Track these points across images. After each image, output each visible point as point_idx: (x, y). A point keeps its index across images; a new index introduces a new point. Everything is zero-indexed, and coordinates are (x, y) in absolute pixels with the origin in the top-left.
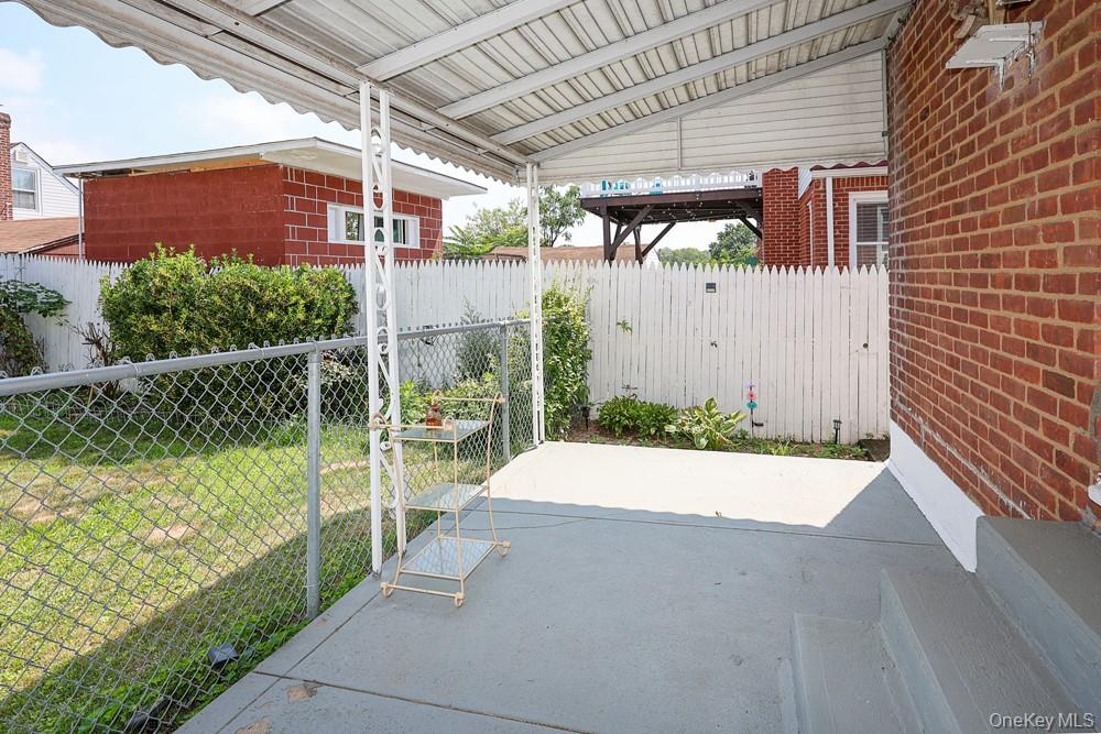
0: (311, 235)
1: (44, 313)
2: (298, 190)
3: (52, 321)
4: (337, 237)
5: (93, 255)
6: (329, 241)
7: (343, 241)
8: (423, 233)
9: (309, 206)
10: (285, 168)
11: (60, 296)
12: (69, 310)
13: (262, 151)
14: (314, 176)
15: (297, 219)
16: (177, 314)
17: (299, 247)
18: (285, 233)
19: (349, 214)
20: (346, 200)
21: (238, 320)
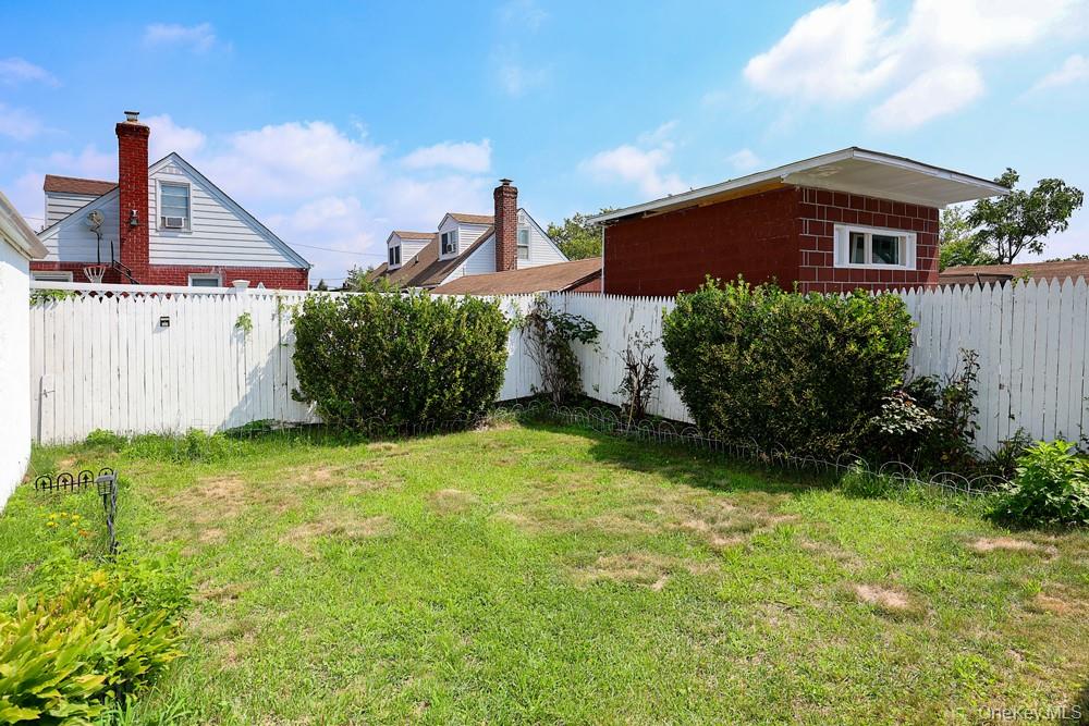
0: (817, 259)
1: (584, 340)
2: (809, 212)
3: (589, 347)
4: (840, 261)
6: (835, 266)
7: (847, 265)
8: (920, 252)
9: (816, 228)
10: (801, 189)
11: (594, 327)
12: (600, 338)
13: (784, 174)
14: (824, 195)
15: (810, 243)
16: (744, 344)
17: (809, 275)
18: (798, 258)
19: (851, 234)
20: (850, 219)
21: (815, 352)
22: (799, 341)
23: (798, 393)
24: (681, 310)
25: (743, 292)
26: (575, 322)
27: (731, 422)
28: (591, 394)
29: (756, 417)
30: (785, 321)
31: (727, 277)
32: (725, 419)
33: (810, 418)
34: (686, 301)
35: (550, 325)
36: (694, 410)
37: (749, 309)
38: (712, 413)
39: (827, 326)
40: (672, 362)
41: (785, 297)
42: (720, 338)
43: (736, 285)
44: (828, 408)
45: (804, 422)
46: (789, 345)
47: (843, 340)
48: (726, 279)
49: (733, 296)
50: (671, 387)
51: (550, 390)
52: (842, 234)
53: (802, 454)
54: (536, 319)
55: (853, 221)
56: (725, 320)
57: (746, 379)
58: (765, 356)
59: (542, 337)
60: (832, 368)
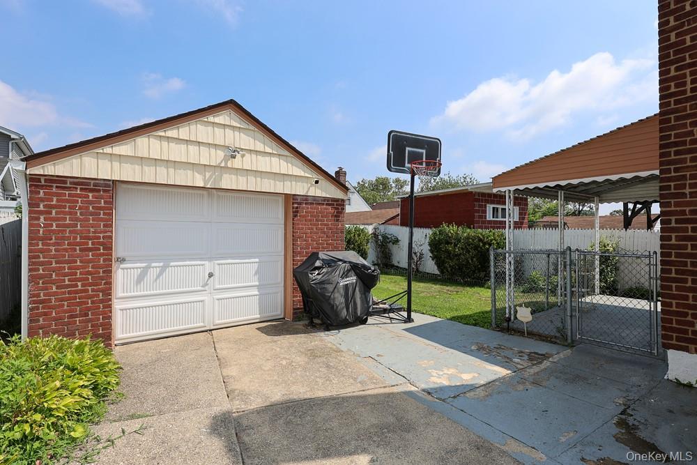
0: (480, 217)
1: (393, 244)
2: (478, 200)
3: (396, 246)
4: (489, 217)
5: (403, 224)
6: (487, 219)
7: (492, 219)
8: (520, 214)
9: (481, 206)
10: (475, 192)
11: (397, 238)
12: (400, 242)
14: (483, 195)
15: (478, 211)
16: (456, 245)
17: (478, 222)
18: (474, 217)
19: (494, 208)
20: (492, 202)
21: (476, 248)
22: (472, 244)
23: (472, 260)
24: (435, 234)
25: (455, 228)
26: (389, 236)
27: (451, 270)
28: (396, 264)
29: (459, 269)
30: (468, 238)
31: (449, 223)
32: (449, 269)
33: (475, 267)
34: (437, 230)
35: (380, 237)
36: (439, 267)
37: (456, 233)
38: (445, 267)
39: (480, 240)
40: (431, 251)
41: (468, 230)
42: (448, 243)
43: (453, 226)
44: (480, 264)
45: (473, 269)
46: (469, 245)
47: (484, 244)
48: (449, 224)
49: (452, 229)
50: (431, 259)
51: (380, 262)
52: (490, 208)
53: (473, 279)
54: (375, 235)
55: (494, 203)
56: (450, 237)
57: (456, 255)
58: (462, 249)
59: (377, 242)
60: (481, 252)
